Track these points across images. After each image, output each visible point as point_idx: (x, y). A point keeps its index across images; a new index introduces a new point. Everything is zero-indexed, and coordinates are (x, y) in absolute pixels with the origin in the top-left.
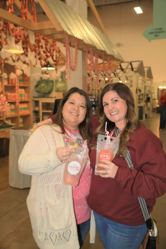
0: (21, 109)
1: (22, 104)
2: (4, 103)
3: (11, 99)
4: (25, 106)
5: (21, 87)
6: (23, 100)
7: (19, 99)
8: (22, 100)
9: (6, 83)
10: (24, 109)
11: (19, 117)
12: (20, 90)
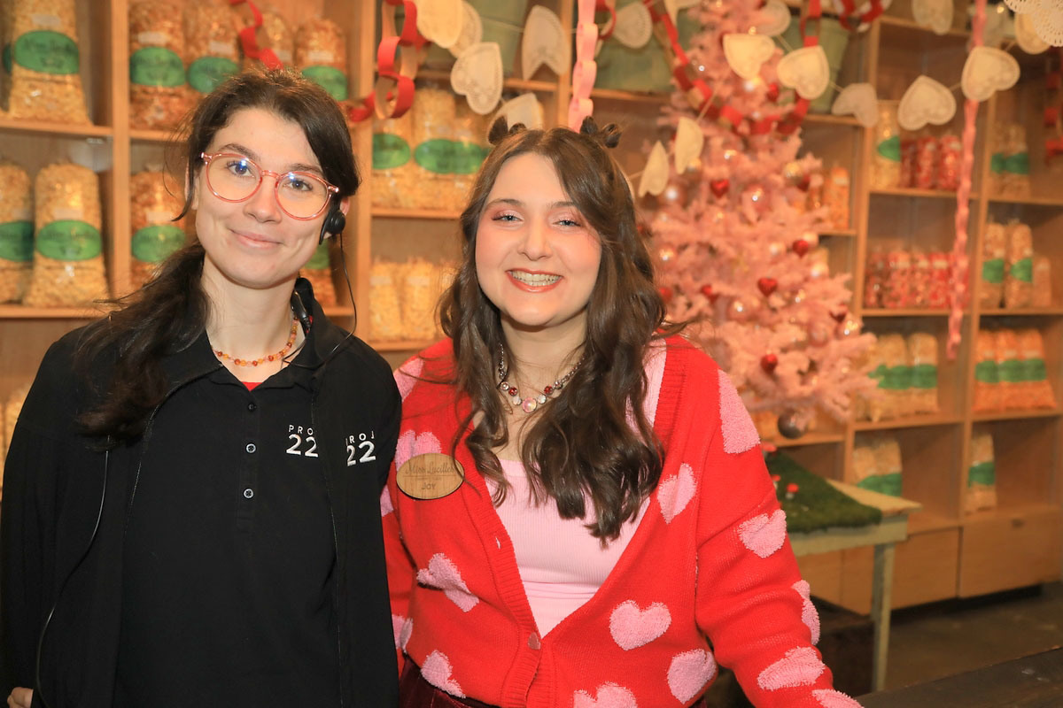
0: (992, 370)
1: (1004, 339)
2: (824, 327)
3: (914, 292)
4: (1030, 347)
5: (1002, 212)
6: (1013, 306)
7: (981, 294)
8: (1002, 305)
9: (884, 176)
10: (1018, 369)
11: (968, 430)
12: (996, 231)
